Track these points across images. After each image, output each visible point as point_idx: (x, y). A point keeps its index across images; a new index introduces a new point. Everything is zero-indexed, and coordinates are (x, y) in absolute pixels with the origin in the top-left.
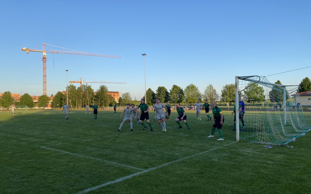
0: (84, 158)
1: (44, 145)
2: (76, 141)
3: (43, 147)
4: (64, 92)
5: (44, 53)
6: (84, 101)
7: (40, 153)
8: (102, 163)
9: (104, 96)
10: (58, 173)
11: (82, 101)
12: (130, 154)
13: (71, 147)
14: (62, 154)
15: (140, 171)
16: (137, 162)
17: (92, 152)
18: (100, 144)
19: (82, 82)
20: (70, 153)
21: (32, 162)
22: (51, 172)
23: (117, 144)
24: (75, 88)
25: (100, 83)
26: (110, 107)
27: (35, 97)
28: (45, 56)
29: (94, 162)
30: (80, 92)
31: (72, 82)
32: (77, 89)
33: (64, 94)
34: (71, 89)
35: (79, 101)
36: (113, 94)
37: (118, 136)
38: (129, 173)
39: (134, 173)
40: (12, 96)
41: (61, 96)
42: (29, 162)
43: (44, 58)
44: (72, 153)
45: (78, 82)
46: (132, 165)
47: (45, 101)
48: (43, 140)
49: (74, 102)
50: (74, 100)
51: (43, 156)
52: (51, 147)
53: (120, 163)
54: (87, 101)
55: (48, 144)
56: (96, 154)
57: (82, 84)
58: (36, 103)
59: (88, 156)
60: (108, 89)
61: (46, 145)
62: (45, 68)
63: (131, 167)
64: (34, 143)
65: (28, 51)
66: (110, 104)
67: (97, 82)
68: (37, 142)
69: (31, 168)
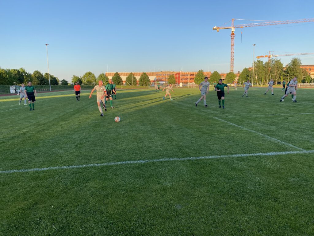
0: (246, 130)
1: (217, 116)
2: (245, 116)
3: (216, 118)
4: (250, 68)
5: (232, 29)
6: (271, 77)
7: (212, 122)
8: (261, 137)
9: (296, 71)
10: (219, 138)
11: (269, 77)
12: (296, 134)
13: (239, 120)
14: (229, 125)
15: (299, 150)
16: (301, 142)
17: (256, 126)
18: (269, 121)
19: (271, 56)
20: (236, 125)
21: (203, 128)
22: (214, 137)
23: (287, 123)
24: (263, 63)
25: (292, 55)
26: (302, 84)
27: (223, 74)
28: (234, 32)
29: (254, 135)
30: (267, 67)
31: (260, 57)
32: (264, 64)
33: (250, 70)
34: (258, 64)
35: (266, 77)
36: (308, 68)
37: (293, 115)
38: (285, 149)
39: (290, 151)
40: (204, 74)
41: (247, 73)
42: (201, 128)
43: (233, 34)
44: (238, 125)
45: (266, 57)
46: (293, 144)
47: (232, 78)
48: (218, 113)
49: (260, 78)
50: (260, 76)
51: (212, 125)
52: (222, 118)
53: (281, 140)
54: (274, 77)
55: (221, 116)
56: (259, 129)
57: (271, 58)
58: (223, 80)
59: (251, 129)
60: (301, 62)
61: (219, 116)
62: (233, 45)
63: (290, 145)
64: (210, 114)
65: (218, 30)
66: (304, 80)
67: (288, 55)
68: (213, 113)
69: (201, 132)
